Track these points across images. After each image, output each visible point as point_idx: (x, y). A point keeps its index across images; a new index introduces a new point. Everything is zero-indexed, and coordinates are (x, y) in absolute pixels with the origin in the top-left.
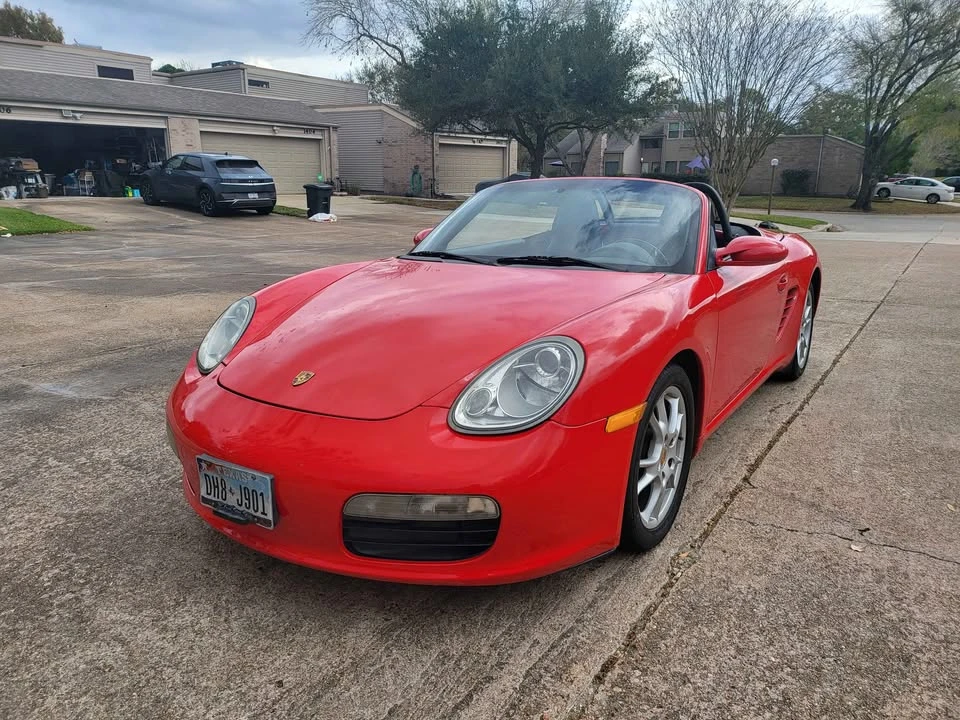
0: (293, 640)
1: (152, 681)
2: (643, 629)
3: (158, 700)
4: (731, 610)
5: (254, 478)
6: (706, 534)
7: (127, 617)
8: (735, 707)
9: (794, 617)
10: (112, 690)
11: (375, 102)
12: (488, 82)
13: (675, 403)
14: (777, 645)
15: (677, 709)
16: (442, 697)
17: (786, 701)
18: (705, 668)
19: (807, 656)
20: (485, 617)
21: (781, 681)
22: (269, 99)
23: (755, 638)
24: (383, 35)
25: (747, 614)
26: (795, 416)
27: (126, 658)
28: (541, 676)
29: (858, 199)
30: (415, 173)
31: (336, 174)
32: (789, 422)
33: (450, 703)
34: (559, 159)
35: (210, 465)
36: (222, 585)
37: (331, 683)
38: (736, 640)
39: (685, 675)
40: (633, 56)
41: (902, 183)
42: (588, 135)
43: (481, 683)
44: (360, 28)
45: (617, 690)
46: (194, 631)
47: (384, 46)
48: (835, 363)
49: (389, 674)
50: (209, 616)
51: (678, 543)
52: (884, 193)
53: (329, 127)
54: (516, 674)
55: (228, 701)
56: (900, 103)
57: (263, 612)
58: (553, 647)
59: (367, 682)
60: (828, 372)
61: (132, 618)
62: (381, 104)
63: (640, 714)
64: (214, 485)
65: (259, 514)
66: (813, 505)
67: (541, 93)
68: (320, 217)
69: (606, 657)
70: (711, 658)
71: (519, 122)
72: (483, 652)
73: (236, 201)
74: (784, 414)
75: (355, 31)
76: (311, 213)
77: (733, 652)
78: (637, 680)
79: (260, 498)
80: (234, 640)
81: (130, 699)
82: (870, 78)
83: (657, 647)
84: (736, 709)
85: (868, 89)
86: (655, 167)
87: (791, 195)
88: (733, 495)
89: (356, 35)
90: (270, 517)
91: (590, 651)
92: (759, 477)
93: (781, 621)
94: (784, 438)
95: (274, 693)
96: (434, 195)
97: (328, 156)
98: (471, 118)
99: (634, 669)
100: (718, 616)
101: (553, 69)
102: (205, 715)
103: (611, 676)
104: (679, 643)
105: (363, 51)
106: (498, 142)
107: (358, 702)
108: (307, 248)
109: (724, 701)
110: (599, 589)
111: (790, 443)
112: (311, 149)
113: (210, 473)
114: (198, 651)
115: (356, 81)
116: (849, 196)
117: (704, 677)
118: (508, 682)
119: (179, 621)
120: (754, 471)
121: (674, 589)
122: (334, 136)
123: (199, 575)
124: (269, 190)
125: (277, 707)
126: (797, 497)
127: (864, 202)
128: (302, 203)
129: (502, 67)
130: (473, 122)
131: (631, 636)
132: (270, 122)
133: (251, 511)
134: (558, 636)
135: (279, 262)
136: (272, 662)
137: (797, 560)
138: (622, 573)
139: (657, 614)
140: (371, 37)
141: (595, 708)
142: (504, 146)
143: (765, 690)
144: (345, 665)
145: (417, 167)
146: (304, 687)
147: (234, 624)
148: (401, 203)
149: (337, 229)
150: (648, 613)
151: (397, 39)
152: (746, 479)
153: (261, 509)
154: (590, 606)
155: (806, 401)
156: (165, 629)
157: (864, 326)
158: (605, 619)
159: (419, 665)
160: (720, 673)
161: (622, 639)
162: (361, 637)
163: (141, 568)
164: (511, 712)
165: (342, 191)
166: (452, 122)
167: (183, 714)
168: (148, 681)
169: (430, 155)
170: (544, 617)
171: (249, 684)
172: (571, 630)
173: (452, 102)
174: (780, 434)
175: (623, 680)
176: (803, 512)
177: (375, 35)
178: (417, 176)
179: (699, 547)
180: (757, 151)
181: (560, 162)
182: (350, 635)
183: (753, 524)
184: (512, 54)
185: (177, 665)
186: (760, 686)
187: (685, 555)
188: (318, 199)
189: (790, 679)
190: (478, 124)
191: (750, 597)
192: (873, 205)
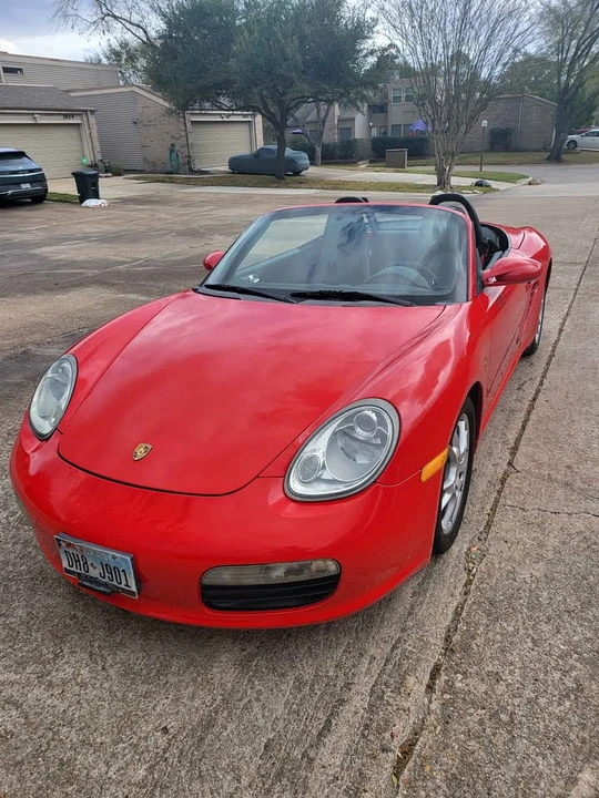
0: (167, 682)
1: (53, 743)
2: (456, 630)
3: (62, 763)
4: (521, 601)
5: (114, 558)
6: (488, 526)
7: (13, 677)
8: (541, 699)
9: (572, 602)
10: (19, 758)
11: (127, 84)
12: (232, 62)
13: (462, 425)
14: (563, 632)
15: (496, 708)
16: (305, 725)
17: (580, 688)
18: (511, 664)
19: (588, 640)
20: (326, 637)
21: (573, 668)
22: (25, 87)
23: (545, 627)
24: (126, 15)
25: (534, 605)
26: (538, 392)
27: (23, 721)
28: (383, 692)
29: (552, 151)
30: (172, 151)
31: (99, 157)
32: (534, 399)
33: (314, 732)
34: (299, 127)
35: (69, 545)
36: (92, 631)
37: (209, 724)
38: (531, 632)
39: (497, 673)
40: (360, 30)
41: (587, 135)
42: (323, 107)
43: (335, 707)
44: (104, 8)
45: (447, 696)
46: (77, 684)
47: (128, 25)
48: (561, 331)
49: (256, 707)
50: (87, 665)
51: (468, 538)
52: (573, 145)
53: (86, 111)
54: (362, 694)
55: (125, 755)
56: (586, 63)
57: (133, 654)
58: (388, 660)
59: (240, 719)
60: (557, 342)
61: (18, 677)
62: (133, 85)
63: (468, 718)
64: (74, 560)
65: (122, 586)
66: (567, 484)
67: (282, 72)
68: (91, 202)
69: (432, 664)
70: (514, 653)
71: (262, 98)
72: (331, 674)
73: (10, 192)
74: (530, 391)
75: (99, 11)
76: (82, 199)
77: (530, 645)
78: (460, 685)
79: (122, 574)
80: (115, 688)
81: (37, 766)
82: (562, 41)
83: (470, 648)
84: (542, 701)
85: (560, 51)
86: (382, 130)
87: (498, 151)
88: (503, 481)
89: (101, 16)
90: (134, 589)
91: (418, 660)
92: (520, 460)
93: (562, 607)
94: (533, 417)
95: (162, 741)
96: (192, 171)
97: (89, 141)
98: (219, 95)
99: (456, 673)
100: (513, 609)
101: (291, 48)
102: (107, 773)
103: (440, 683)
104: (488, 641)
105: (108, 31)
106: (245, 116)
107: (236, 741)
108: (86, 238)
109: (533, 695)
110: (414, 594)
111: (539, 421)
112: (73, 133)
113: (70, 551)
114: (85, 705)
115: (105, 61)
116: (545, 149)
117: (512, 673)
118: (358, 702)
119: (61, 675)
120: (515, 454)
121: (473, 587)
122: (92, 119)
123: (68, 621)
124: (40, 179)
125: (167, 755)
126: (553, 477)
127: (557, 155)
128: (71, 188)
129: (244, 47)
130: (221, 99)
131: (448, 639)
132: (31, 110)
133: (115, 583)
134: (389, 648)
135: (63, 256)
136: (154, 709)
137: (564, 543)
138: (428, 576)
139: (464, 614)
140: (115, 17)
141: (433, 717)
142: (249, 119)
143: (561, 679)
144: (218, 702)
145: (173, 145)
146: (187, 731)
147: (112, 672)
148: (163, 182)
149: (109, 214)
150: (457, 613)
151: (140, 19)
152: (510, 464)
153: (124, 582)
154: (410, 614)
155: (544, 377)
156: (51, 685)
157: (576, 290)
158: (424, 625)
159: (280, 695)
160: (524, 667)
161: (441, 643)
162: (224, 671)
163: (14, 620)
164: (366, 732)
165: (106, 171)
166: (201, 100)
167: (87, 775)
168: (48, 744)
169: (184, 133)
170: (374, 630)
171: (139, 733)
172: (398, 641)
173: (200, 82)
174: (529, 412)
175: (450, 686)
176: (560, 493)
177: (118, 14)
178: (174, 155)
179: (485, 539)
180: (472, 118)
181: (299, 131)
182: (215, 670)
183: (523, 509)
184: (251, 33)
185: (70, 723)
186: (557, 675)
187: (475, 549)
188: (87, 185)
189: (578, 665)
190: (225, 101)
191: (534, 585)
192: (564, 157)
